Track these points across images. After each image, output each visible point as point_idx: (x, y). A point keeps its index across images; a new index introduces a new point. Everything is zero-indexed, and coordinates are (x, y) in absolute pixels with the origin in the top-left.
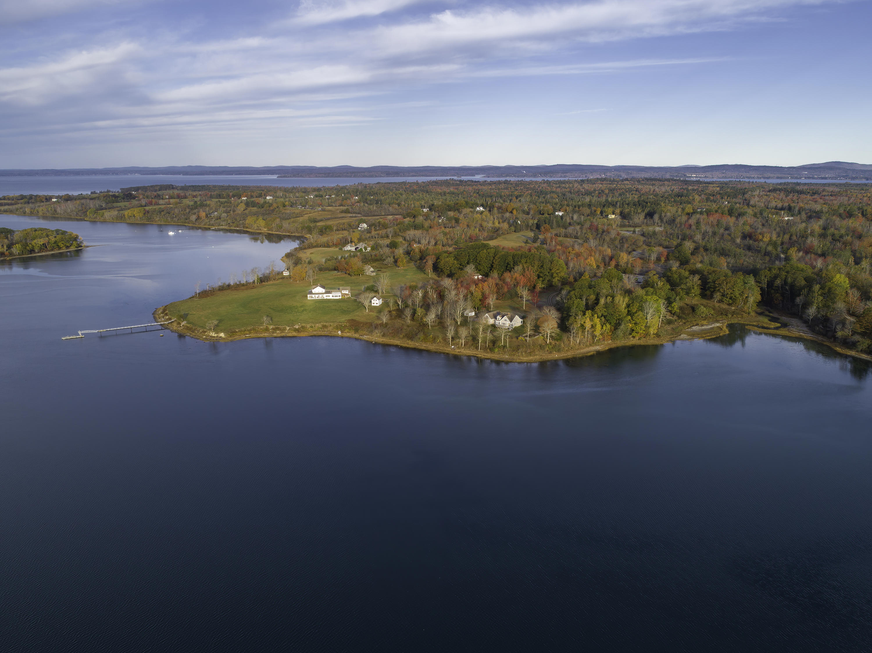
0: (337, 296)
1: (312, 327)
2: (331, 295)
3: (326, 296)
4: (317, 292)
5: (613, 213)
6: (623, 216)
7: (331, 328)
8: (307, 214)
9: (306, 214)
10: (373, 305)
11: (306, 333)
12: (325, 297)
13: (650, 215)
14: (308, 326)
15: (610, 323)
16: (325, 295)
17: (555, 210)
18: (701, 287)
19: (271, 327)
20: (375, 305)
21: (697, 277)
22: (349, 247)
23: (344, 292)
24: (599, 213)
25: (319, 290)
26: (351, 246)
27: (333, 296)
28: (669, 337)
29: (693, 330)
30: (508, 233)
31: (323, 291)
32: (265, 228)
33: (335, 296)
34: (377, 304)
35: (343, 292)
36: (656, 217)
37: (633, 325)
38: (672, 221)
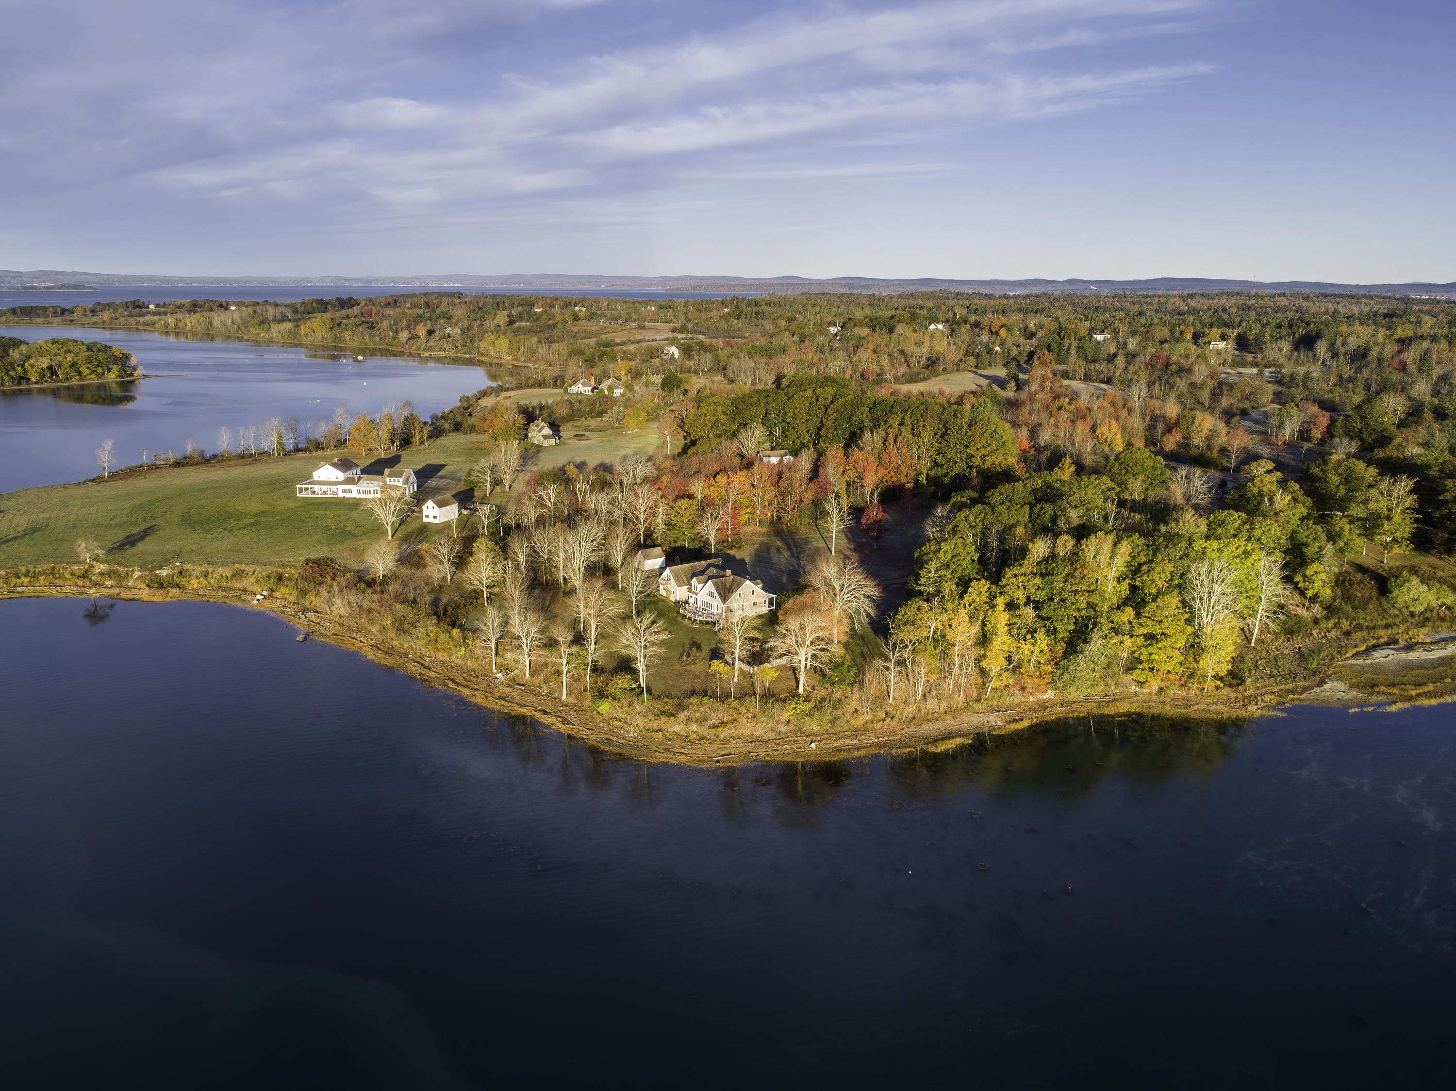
0: (369, 492)
1: (206, 575)
2: (354, 488)
3: (350, 491)
4: (324, 478)
5: (1223, 337)
6: (1242, 343)
7: (252, 579)
10: (425, 520)
11: (174, 591)
12: (340, 492)
13: (1306, 343)
14: (198, 570)
16: (341, 487)
17: (1093, 330)
18: (1416, 516)
19: (101, 567)
20: (431, 520)
21: (1403, 486)
22: (580, 385)
23: (392, 483)
24: (1189, 336)
25: (327, 473)
26: (584, 385)
27: (359, 492)
28: (1275, 689)
29: (1372, 665)
30: (958, 370)
31: (340, 476)
32: (508, 354)
33: (364, 492)
34: (435, 517)
35: (388, 483)
36: (1321, 348)
37: (1141, 641)
38: (1359, 356)
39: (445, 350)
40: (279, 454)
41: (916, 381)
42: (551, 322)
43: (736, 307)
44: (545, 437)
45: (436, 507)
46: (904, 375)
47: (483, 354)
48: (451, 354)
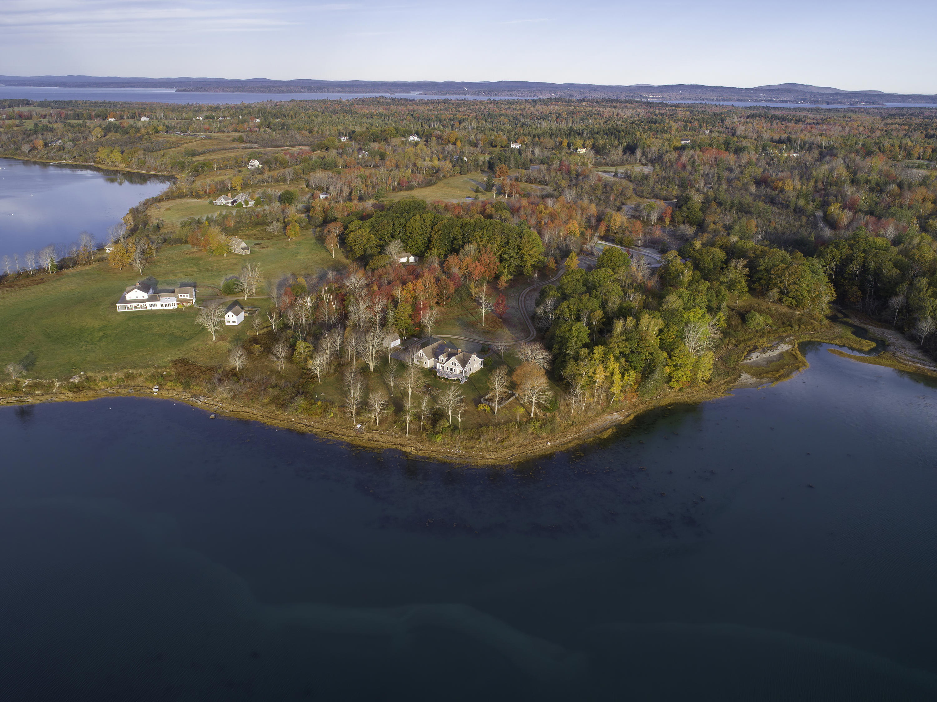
0: (169, 305)
1: (106, 379)
2: (158, 303)
3: (151, 305)
4: (133, 298)
5: (584, 146)
6: (597, 150)
7: (142, 379)
8: (187, 143)
9: (184, 143)
10: (227, 324)
11: (91, 393)
12: (148, 306)
13: (630, 149)
14: (99, 376)
15: (635, 368)
16: (148, 304)
17: (510, 141)
19: (26, 382)
20: (231, 324)
21: (742, 263)
22: (223, 199)
23: (183, 297)
24: (565, 145)
25: (136, 294)
26: (225, 199)
27: (162, 305)
28: (724, 382)
29: (754, 362)
30: (451, 176)
31: (146, 296)
32: (122, 163)
33: (166, 305)
34: (234, 322)
35: (180, 297)
36: (639, 152)
37: (672, 367)
38: (658, 159)
39: (65, 159)
40: (52, 272)
41: (431, 186)
42: (138, 135)
43: (265, 119)
44: (244, 249)
45: (234, 315)
46: (423, 182)
47: (99, 163)
48: (70, 162)
